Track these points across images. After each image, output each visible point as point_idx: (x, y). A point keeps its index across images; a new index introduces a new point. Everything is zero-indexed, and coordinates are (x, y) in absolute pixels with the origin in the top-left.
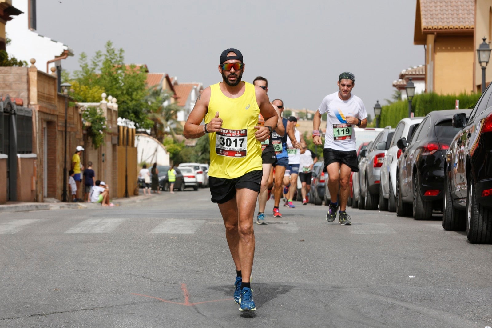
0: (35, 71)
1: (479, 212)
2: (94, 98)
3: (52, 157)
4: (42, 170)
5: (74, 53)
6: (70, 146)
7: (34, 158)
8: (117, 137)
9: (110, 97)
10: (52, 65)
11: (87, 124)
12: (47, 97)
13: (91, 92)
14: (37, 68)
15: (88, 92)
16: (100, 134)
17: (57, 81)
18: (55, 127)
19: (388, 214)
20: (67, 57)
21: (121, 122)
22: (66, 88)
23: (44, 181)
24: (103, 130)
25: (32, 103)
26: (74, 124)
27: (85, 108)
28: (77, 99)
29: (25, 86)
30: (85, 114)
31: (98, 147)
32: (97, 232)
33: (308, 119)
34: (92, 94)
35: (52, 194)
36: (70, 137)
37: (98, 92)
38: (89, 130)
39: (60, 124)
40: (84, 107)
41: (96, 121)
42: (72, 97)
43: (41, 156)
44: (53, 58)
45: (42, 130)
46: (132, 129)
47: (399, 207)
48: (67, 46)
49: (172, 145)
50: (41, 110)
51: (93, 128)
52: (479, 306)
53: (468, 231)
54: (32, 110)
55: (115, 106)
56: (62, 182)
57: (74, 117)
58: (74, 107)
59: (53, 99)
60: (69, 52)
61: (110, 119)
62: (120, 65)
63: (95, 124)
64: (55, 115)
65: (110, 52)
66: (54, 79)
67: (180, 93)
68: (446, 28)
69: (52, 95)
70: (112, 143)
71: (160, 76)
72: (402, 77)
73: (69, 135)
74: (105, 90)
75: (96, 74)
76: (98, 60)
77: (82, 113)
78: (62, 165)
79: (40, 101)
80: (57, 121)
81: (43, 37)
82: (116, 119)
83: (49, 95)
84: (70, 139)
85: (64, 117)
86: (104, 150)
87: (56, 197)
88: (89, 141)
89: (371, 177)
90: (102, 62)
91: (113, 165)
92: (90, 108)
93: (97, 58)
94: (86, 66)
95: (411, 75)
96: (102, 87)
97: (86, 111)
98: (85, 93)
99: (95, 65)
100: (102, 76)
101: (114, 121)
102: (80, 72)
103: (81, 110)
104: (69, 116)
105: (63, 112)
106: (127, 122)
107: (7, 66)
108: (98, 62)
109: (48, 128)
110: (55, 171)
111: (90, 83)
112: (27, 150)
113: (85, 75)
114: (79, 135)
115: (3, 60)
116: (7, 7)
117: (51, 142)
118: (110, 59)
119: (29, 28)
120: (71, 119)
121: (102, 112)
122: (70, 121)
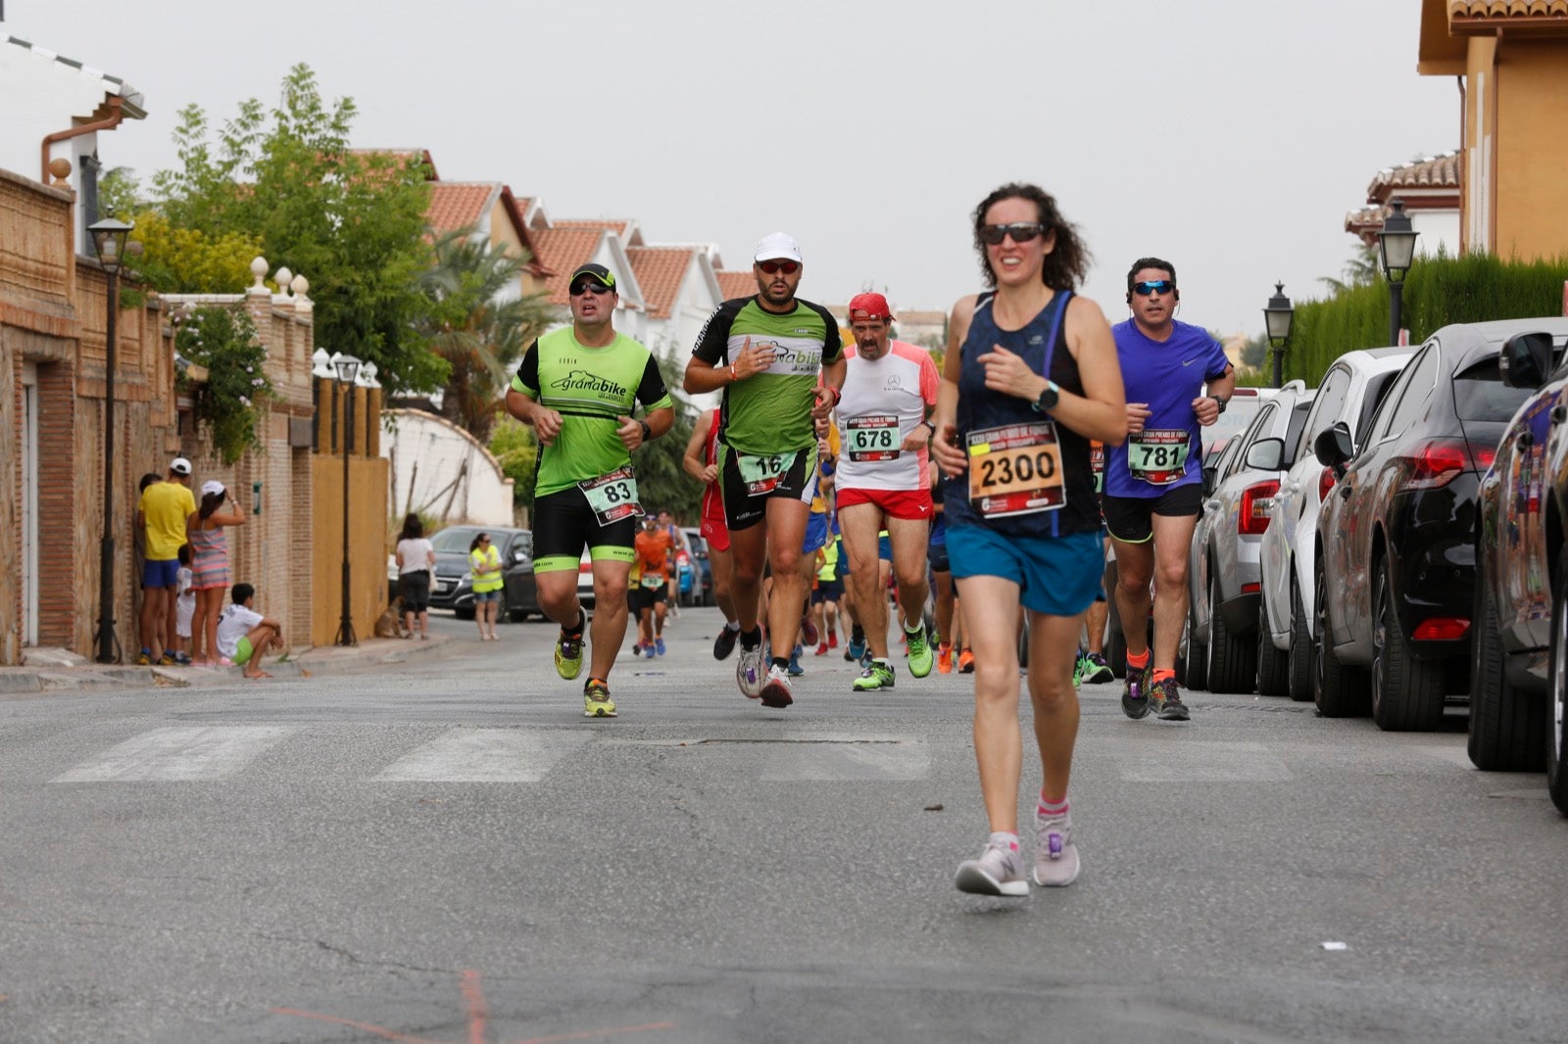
2: (224, 274)
3: (61, 497)
4: (19, 543)
5: (145, 108)
6: (125, 453)
8: (310, 419)
9: (284, 273)
10: (64, 152)
11: (196, 373)
12: (37, 272)
13: (212, 252)
15: (203, 252)
16: (240, 407)
17: (77, 211)
18: (70, 383)
19: (1287, 709)
20: (120, 122)
21: (324, 364)
22: (111, 239)
23: (25, 585)
24: (251, 393)
26: (141, 373)
27: (186, 312)
28: (154, 279)
30: (184, 333)
31: (237, 459)
34: (217, 258)
35: (56, 632)
36: (127, 422)
37: (240, 254)
38: (201, 392)
39: (87, 373)
40: (184, 307)
41: (229, 363)
42: (134, 273)
43: (13, 491)
44: (67, 126)
45: (17, 396)
46: (369, 391)
47: (1324, 682)
48: (119, 82)
51: (216, 387)
55: (304, 305)
56: (94, 589)
57: (141, 344)
58: (141, 310)
59: (61, 279)
60: (127, 103)
61: (283, 354)
62: (333, 156)
63: (223, 373)
64: (69, 338)
65: (301, 106)
66: (65, 205)
67: (555, 255)
68: (1539, 13)
69: (56, 266)
70: (289, 443)
71: (479, 193)
72: (1379, 193)
73: (123, 411)
74: (262, 245)
75: (237, 186)
76: (245, 134)
77: (174, 332)
78: (97, 527)
79: (7, 285)
80: (74, 361)
81: (27, 45)
82: (308, 355)
83: (45, 263)
84: (127, 428)
85: (104, 347)
86: (259, 468)
87: (73, 646)
88: (201, 438)
89: (1230, 567)
90: (262, 140)
91: (295, 526)
92: (206, 315)
93: (245, 126)
94: (202, 155)
95: (1411, 186)
96: (253, 237)
97: (188, 324)
98: (188, 257)
99: (233, 153)
100: (257, 190)
101: (297, 363)
102: (179, 177)
103: (168, 322)
104: (126, 341)
105: (98, 329)
106: (347, 364)
108: (244, 141)
109: (43, 386)
110: (69, 547)
111: (212, 219)
113: (195, 188)
114: (161, 413)
117: (52, 440)
118: (295, 133)
120: (130, 355)
121: (250, 327)
122: (125, 360)
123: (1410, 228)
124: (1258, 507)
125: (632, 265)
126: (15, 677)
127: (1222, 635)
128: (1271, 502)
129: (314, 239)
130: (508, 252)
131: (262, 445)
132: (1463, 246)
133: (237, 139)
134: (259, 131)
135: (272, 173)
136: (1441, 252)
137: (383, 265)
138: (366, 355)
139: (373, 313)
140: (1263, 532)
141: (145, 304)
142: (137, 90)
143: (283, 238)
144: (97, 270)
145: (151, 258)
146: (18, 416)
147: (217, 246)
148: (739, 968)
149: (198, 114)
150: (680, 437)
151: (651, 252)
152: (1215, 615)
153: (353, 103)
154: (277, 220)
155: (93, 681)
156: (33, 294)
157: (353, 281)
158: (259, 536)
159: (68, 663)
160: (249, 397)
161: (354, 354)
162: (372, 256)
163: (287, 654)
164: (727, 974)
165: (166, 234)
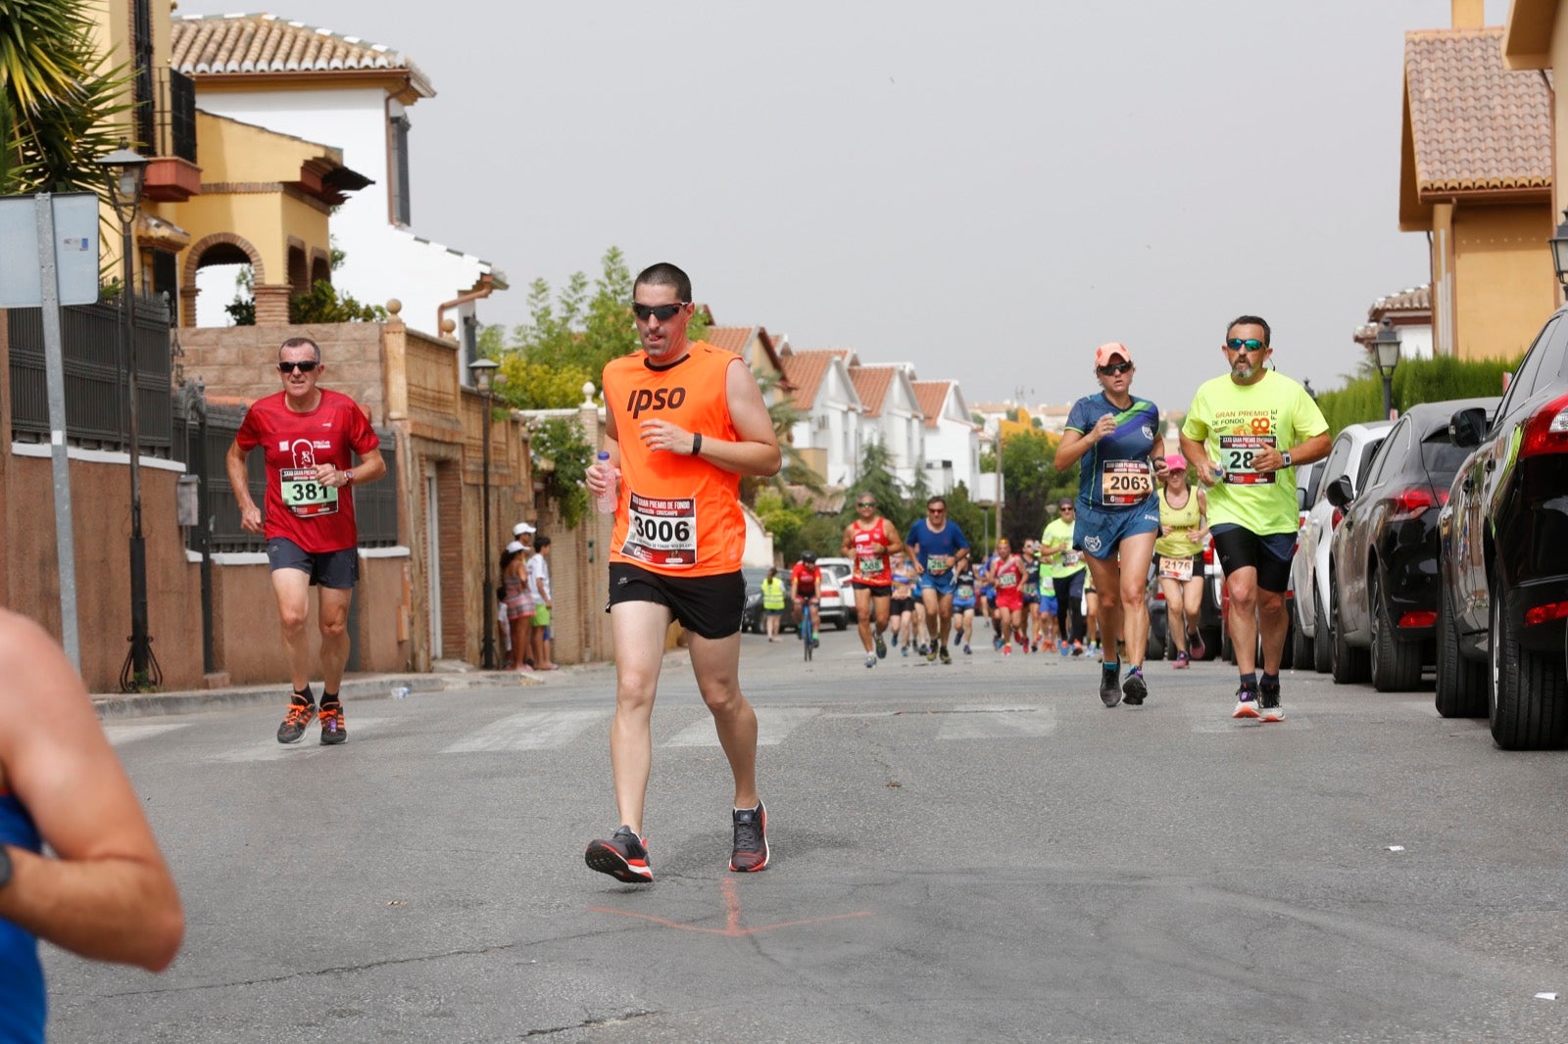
0: (400, 332)
1: (1520, 669)
2: (566, 395)
3: (454, 554)
4: (426, 587)
5: (508, 282)
6: (499, 523)
7: (403, 558)
10: (453, 316)
11: (544, 464)
12: (434, 398)
13: (556, 380)
14: (404, 324)
15: (550, 380)
16: (578, 489)
17: (462, 355)
18: (459, 475)
19: (1313, 679)
20: (491, 292)
22: (483, 374)
23: (431, 617)
25: (394, 414)
26: (508, 466)
27: (539, 422)
28: (515, 400)
29: (375, 371)
30: (538, 438)
31: (576, 524)
34: (559, 386)
35: (454, 649)
36: (499, 501)
37: (575, 380)
38: (549, 479)
39: (471, 467)
40: (537, 419)
41: (569, 458)
42: (502, 396)
43: (421, 551)
44: (454, 297)
45: (422, 485)
47: (1338, 659)
48: (489, 264)
49: (778, 512)
50: (419, 433)
51: (560, 475)
52: (1503, 914)
53: (1494, 715)
54: (393, 434)
56: (479, 618)
57: (507, 446)
58: (506, 422)
59: (451, 402)
60: (495, 279)
63: (564, 465)
64: (456, 444)
65: (614, 276)
66: (452, 351)
67: (798, 374)
68: (1481, 187)
69: (447, 394)
71: (743, 333)
72: (1376, 315)
73: (496, 493)
74: (592, 374)
75: (574, 334)
76: (576, 297)
77: (530, 437)
78: (480, 574)
79: (414, 409)
80: (461, 460)
81: (426, 242)
83: (439, 392)
84: (499, 505)
85: (481, 449)
86: (592, 530)
87: (466, 659)
88: (551, 510)
90: (588, 301)
92: (552, 424)
93: (575, 290)
94: (547, 312)
95: (1398, 310)
96: (585, 368)
97: (540, 431)
98: (541, 383)
99: (569, 310)
100: (588, 338)
102: (532, 329)
103: (526, 430)
104: (494, 445)
105: (477, 437)
107: (332, 320)
108: (576, 302)
109: (440, 477)
110: (460, 589)
111: (556, 357)
112: (383, 539)
113: (544, 336)
114: (523, 493)
115: (323, 307)
116: (330, 168)
117: (446, 515)
118: (612, 295)
119: (391, 221)
120: (499, 454)
121: (583, 431)
122: (497, 458)
123: (1395, 338)
125: (852, 379)
126: (425, 681)
130: (765, 373)
131: (594, 514)
132: (1435, 352)
133: (571, 301)
134: (586, 295)
135: (597, 324)
136: (1418, 355)
141: (509, 418)
142: (501, 270)
144: (476, 396)
145: (514, 386)
146: (424, 499)
147: (559, 376)
148: (918, 872)
149: (543, 285)
150: (889, 500)
151: (865, 371)
154: (600, 357)
155: (479, 683)
156: (431, 413)
158: (593, 579)
159: (463, 671)
164: (908, 876)
165: (525, 369)
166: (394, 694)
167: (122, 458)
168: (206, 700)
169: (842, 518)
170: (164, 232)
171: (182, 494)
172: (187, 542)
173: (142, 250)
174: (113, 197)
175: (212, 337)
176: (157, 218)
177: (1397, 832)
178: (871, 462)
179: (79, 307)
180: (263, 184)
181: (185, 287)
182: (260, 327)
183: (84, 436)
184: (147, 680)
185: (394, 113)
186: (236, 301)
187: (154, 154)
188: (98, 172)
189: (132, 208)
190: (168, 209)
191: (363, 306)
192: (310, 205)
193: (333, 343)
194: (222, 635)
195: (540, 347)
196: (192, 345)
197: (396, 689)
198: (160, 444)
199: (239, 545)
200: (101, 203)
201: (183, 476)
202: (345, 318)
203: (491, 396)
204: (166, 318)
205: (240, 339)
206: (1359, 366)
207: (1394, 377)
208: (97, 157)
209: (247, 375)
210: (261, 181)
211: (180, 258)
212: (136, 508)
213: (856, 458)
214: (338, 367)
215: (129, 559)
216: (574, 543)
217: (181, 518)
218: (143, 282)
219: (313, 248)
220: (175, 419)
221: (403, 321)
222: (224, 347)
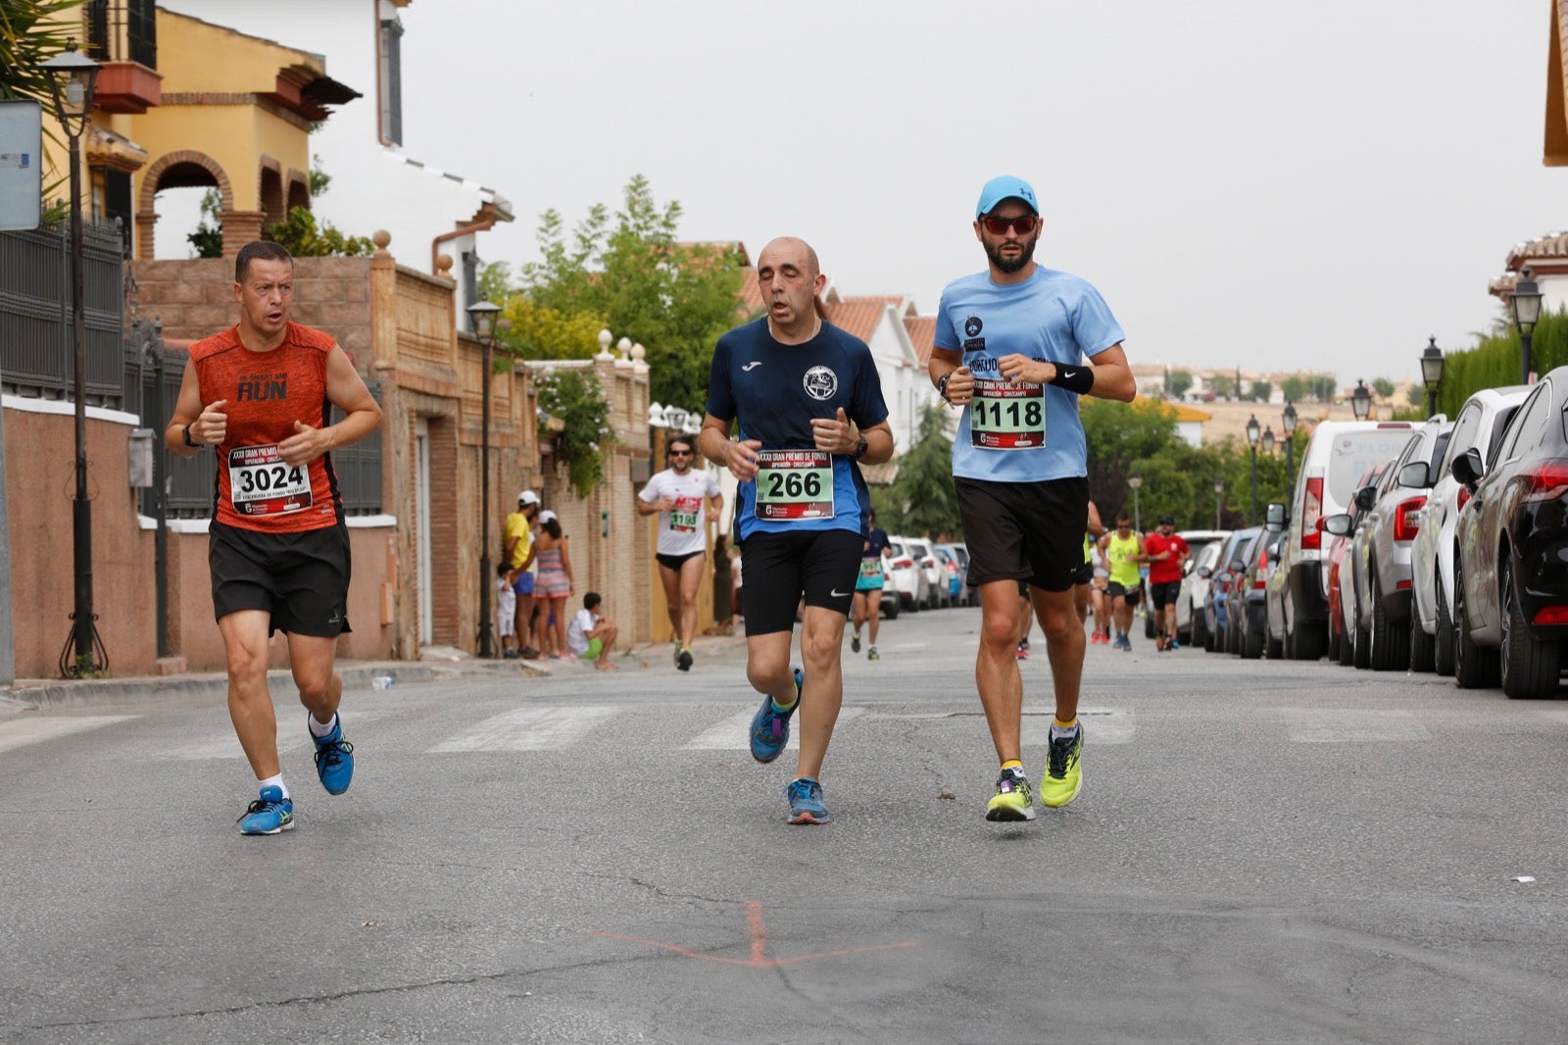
0: (389, 269)
2: (578, 343)
3: (448, 525)
4: (415, 562)
5: (512, 213)
6: (498, 489)
7: (389, 528)
8: (647, 460)
9: (625, 343)
10: (450, 250)
11: (555, 424)
12: (427, 345)
14: (393, 259)
15: (561, 327)
16: (590, 452)
17: (459, 296)
18: (454, 434)
19: (1434, 683)
20: (493, 224)
21: (659, 415)
22: (484, 317)
23: (420, 596)
24: (598, 439)
25: (382, 362)
26: (511, 425)
27: (547, 374)
28: (519, 349)
29: (361, 314)
30: (545, 392)
31: (588, 493)
32: (525, 749)
33: (1242, 398)
34: (571, 333)
35: (446, 634)
36: (500, 464)
37: (590, 328)
38: (559, 440)
39: (467, 425)
40: (545, 371)
41: (581, 416)
42: (504, 345)
43: (410, 520)
44: (452, 229)
45: (412, 445)
47: (1463, 660)
48: (492, 192)
50: (409, 385)
51: (570, 436)
54: (379, 385)
55: (641, 368)
56: (475, 599)
57: (511, 403)
58: (510, 374)
59: (446, 350)
60: (499, 209)
61: (623, 406)
62: (664, 248)
63: (576, 424)
64: (452, 398)
65: (637, 209)
66: (448, 291)
69: (442, 340)
70: (631, 479)
72: (1515, 263)
73: (496, 458)
74: (608, 321)
75: (588, 274)
76: (594, 231)
77: (536, 392)
78: (477, 549)
79: (405, 356)
80: (457, 416)
81: (420, 165)
82: (645, 408)
83: (433, 338)
84: (499, 469)
85: (480, 405)
86: (607, 500)
87: (460, 645)
88: (559, 476)
89: (1387, 568)
90: (607, 236)
91: (636, 546)
92: (562, 377)
93: (593, 224)
94: (560, 249)
95: (1541, 257)
96: (601, 313)
97: (548, 385)
99: (585, 247)
100: (605, 277)
101: (636, 415)
102: (541, 267)
103: (532, 383)
104: (497, 400)
105: (476, 390)
106: (677, 415)
107: (311, 253)
108: (594, 237)
109: (432, 436)
110: (454, 565)
111: (568, 301)
112: (366, 506)
113: (555, 276)
114: (527, 457)
115: (300, 238)
116: (310, 78)
117: (440, 480)
118: (635, 230)
119: (380, 140)
120: (501, 411)
121: (598, 386)
122: (498, 414)
123: (1537, 290)
124: (1409, 518)
125: (908, 330)
126: (411, 670)
127: (1381, 623)
128: (1419, 513)
129: (650, 315)
131: (609, 481)
133: (587, 236)
134: (605, 228)
135: (616, 263)
137: (705, 335)
138: (692, 407)
139: (697, 374)
140: (1412, 538)
141: (513, 370)
142: (507, 198)
143: (625, 315)
144: (474, 343)
145: (519, 333)
146: (413, 461)
147: (572, 322)
148: (972, 898)
149: (555, 217)
151: (924, 321)
152: (1376, 607)
153: (680, 205)
154: (620, 301)
155: (473, 673)
156: (423, 363)
157: (682, 349)
158: (607, 556)
159: (455, 658)
160: (597, 443)
161: (682, 407)
162: (696, 328)
163: (630, 650)
164: (961, 902)
165: (532, 313)
166: (375, 684)
167: (67, 407)
168: (159, 688)
169: (894, 490)
170: (118, 148)
171: (135, 451)
172: (139, 507)
173: (92, 169)
174: (58, 107)
175: (173, 270)
176: (110, 132)
177: (1527, 860)
178: (928, 427)
179: (17, 232)
180: (233, 95)
181: (142, 212)
182: (227, 261)
183: (23, 382)
184: (91, 664)
185: (385, 15)
186: (200, 229)
187: (108, 58)
188: (41, 77)
189: (80, 119)
190: (122, 122)
191: (346, 238)
192: (288, 121)
193: (311, 280)
194: (179, 614)
195: (551, 289)
196: (149, 279)
197: (378, 679)
198: (110, 393)
199: (199, 510)
200: (44, 113)
201: (136, 430)
202: (325, 251)
203: (493, 344)
204: (119, 249)
205: (204, 274)
206: (1494, 323)
207: (1534, 336)
208: (40, 61)
209: (213, 315)
210: (230, 91)
211: (136, 179)
212: (81, 466)
213: (911, 421)
214: (317, 308)
215: (72, 523)
216: (585, 514)
217: (133, 478)
218: (93, 206)
219: (290, 170)
220: (127, 364)
221: (393, 255)
222: (185, 282)
